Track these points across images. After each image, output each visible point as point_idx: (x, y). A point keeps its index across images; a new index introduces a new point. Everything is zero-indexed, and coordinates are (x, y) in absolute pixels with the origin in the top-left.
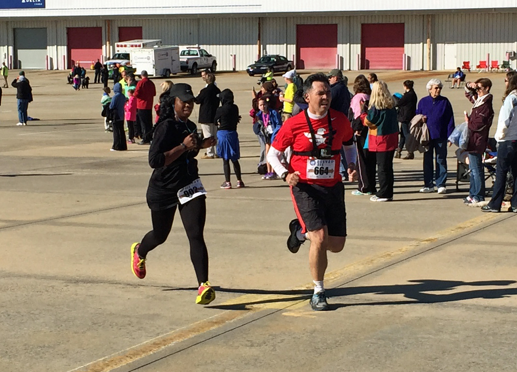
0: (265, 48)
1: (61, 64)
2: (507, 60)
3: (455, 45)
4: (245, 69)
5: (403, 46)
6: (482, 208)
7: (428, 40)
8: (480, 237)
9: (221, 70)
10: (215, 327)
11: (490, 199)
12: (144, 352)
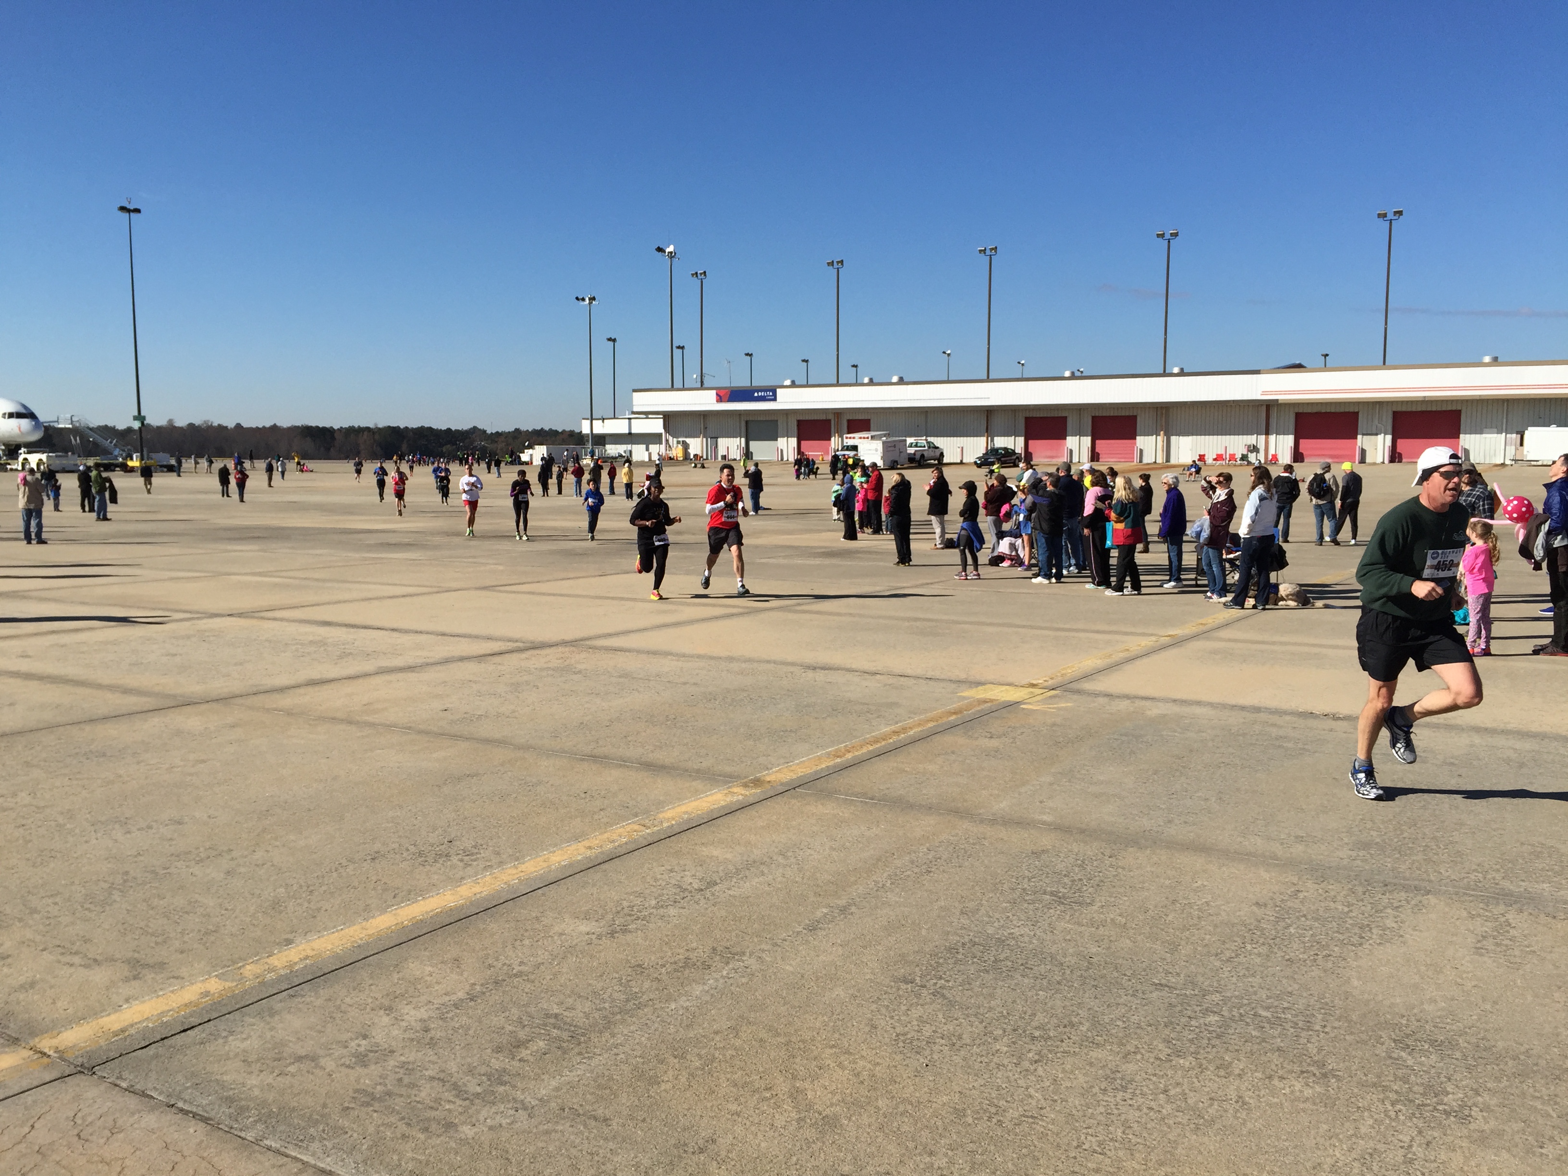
0: (992, 440)
2: (1245, 453)
3: (1190, 437)
4: (972, 461)
5: (1135, 439)
6: (1224, 604)
7: (1162, 433)
8: (1224, 634)
9: (948, 461)
10: (953, 717)
11: (1233, 595)
12: (884, 740)
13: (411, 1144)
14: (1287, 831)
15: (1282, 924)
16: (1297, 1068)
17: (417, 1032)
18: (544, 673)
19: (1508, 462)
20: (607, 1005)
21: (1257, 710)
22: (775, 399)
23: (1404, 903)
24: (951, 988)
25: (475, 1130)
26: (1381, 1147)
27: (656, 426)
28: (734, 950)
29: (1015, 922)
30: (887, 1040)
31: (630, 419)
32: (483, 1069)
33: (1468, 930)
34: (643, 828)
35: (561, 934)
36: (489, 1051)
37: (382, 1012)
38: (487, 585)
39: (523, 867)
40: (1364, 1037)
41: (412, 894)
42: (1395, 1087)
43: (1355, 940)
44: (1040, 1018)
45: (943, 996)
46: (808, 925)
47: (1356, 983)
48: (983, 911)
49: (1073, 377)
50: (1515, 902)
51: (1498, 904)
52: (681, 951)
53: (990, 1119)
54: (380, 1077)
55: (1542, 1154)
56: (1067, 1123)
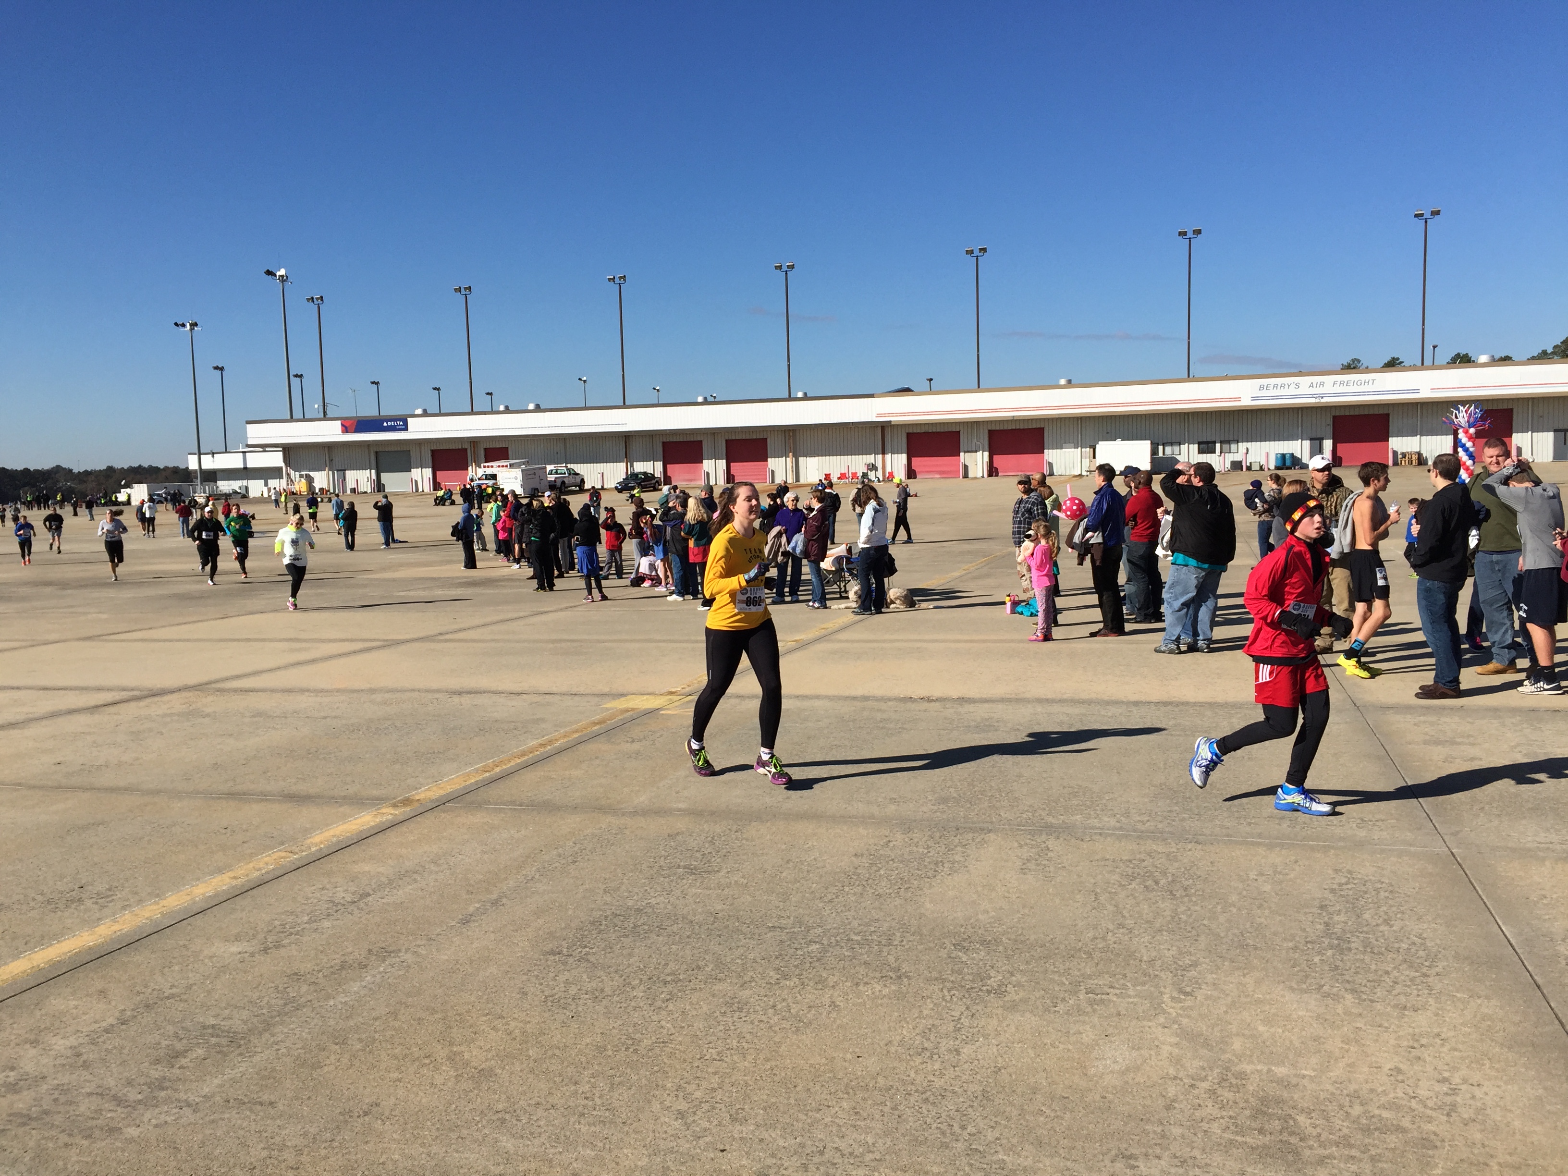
0: (632, 466)
1: (426, 486)
2: (865, 471)
3: (817, 458)
4: (613, 486)
5: (767, 461)
7: (791, 454)
8: (842, 636)
10: (598, 727)
13: (74, 1151)
14: (884, 795)
15: (874, 868)
16: (878, 975)
17: (67, 1057)
18: (168, 719)
19: (1084, 473)
20: (264, 1011)
21: (866, 698)
22: (406, 429)
23: (970, 841)
24: (594, 954)
25: (139, 1130)
26: (938, 1022)
27: (276, 459)
28: (391, 949)
29: (652, 894)
30: (537, 1003)
31: (244, 452)
32: (142, 1080)
33: (1017, 856)
34: (291, 855)
35: (211, 957)
36: (146, 1064)
37: (28, 1046)
38: (91, 635)
39: (163, 903)
40: (931, 945)
41: (44, 940)
42: (952, 979)
43: (930, 874)
44: (672, 966)
45: (588, 961)
46: (462, 919)
47: (928, 906)
48: (624, 888)
49: (706, 402)
50: (1055, 831)
51: (1041, 834)
52: (338, 956)
53: (627, 1049)
54: (35, 1100)
55: (1055, 1011)
56: (692, 1042)
